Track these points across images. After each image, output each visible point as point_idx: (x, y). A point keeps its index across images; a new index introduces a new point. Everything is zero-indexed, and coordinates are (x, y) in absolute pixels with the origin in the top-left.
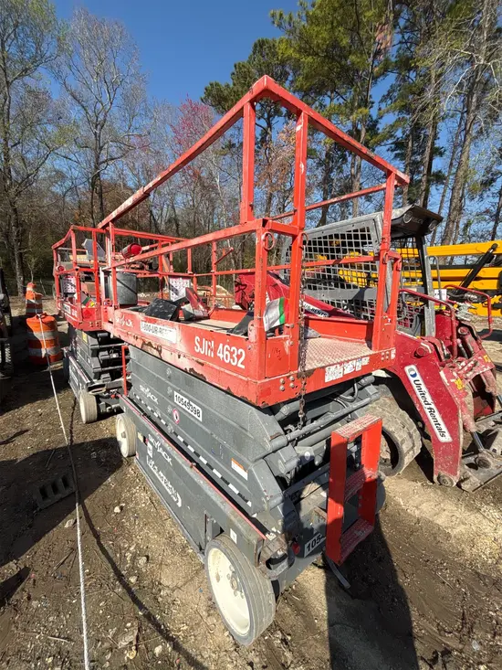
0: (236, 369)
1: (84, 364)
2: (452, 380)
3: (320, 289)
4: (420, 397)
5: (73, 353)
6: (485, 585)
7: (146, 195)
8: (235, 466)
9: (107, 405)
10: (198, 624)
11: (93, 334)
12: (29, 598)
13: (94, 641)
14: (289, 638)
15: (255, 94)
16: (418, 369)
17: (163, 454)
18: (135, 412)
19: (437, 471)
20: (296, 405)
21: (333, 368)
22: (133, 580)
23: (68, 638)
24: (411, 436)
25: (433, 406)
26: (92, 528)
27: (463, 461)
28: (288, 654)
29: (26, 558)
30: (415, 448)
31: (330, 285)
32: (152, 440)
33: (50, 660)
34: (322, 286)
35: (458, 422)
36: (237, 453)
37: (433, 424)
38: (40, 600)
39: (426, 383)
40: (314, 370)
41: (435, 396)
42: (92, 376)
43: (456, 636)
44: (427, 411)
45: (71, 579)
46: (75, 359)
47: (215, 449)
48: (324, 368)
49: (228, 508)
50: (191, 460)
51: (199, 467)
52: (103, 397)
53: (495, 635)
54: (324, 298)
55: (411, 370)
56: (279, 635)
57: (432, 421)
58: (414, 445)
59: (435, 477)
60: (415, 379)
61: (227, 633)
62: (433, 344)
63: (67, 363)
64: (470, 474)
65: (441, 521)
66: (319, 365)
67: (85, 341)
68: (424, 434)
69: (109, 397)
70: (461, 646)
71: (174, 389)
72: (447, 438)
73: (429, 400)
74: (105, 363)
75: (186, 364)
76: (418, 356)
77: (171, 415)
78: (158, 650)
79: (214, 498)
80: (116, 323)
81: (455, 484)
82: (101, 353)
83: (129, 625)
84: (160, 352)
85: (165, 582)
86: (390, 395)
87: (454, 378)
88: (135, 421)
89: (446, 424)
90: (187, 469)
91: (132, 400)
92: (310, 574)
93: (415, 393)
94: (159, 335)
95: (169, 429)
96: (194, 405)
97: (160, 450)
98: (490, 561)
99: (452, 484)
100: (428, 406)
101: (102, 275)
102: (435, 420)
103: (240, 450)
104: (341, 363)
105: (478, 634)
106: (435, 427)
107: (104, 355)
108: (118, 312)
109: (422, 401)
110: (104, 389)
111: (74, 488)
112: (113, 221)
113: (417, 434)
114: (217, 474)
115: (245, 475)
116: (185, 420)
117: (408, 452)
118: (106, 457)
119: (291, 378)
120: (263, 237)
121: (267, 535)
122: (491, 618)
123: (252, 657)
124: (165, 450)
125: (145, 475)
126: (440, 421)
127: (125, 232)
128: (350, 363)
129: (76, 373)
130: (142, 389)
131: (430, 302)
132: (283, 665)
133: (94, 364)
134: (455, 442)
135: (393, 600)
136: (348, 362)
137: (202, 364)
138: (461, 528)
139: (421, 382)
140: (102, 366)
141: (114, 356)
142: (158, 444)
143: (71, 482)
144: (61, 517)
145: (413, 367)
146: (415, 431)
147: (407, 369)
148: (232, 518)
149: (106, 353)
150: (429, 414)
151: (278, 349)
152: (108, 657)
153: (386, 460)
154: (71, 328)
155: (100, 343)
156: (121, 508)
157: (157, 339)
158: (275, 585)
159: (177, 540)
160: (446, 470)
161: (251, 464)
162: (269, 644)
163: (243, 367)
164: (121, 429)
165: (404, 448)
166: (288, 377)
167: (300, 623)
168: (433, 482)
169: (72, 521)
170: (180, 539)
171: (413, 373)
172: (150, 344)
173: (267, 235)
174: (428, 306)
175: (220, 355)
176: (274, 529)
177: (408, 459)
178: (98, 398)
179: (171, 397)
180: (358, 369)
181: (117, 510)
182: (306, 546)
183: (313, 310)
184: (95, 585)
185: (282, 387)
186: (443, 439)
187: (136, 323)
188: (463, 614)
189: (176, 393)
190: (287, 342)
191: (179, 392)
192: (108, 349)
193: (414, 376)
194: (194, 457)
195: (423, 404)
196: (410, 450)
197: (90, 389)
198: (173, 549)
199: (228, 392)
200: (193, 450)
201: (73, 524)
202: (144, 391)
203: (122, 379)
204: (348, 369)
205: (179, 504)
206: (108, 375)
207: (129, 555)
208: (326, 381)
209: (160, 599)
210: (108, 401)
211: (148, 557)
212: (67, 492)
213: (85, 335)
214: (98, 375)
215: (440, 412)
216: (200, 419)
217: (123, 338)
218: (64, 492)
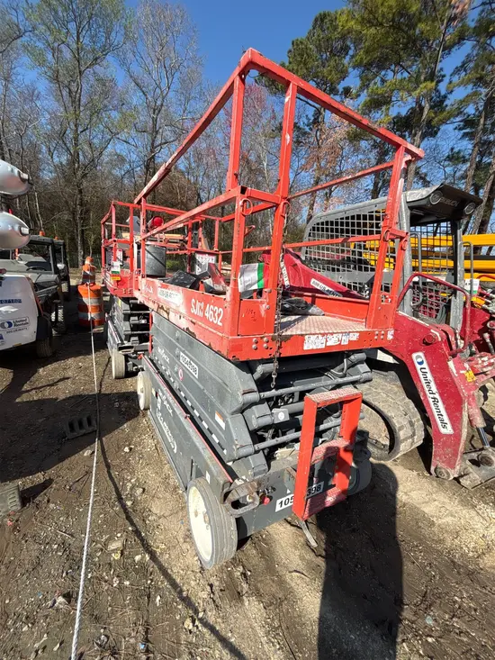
0: (216, 327)
1: (118, 326)
2: (462, 372)
3: (338, 270)
4: (425, 385)
5: (112, 318)
6: (458, 572)
7: (168, 171)
8: (218, 418)
9: (134, 365)
10: (174, 547)
11: (126, 300)
12: (48, 501)
13: (92, 541)
14: (249, 573)
15: (242, 66)
16: (425, 356)
17: (168, 406)
18: (151, 370)
19: (436, 462)
20: (272, 367)
21: (313, 337)
22: (129, 503)
23: (72, 535)
24: (412, 424)
25: (437, 396)
26: (105, 459)
27: (465, 456)
28: (245, 586)
29: (51, 472)
30: (416, 437)
31: (349, 267)
32: (161, 394)
33: (56, 547)
34: (341, 268)
35: (461, 414)
36: (220, 407)
37: (436, 414)
38: (56, 504)
39: (432, 371)
40: (292, 336)
41: (440, 385)
42: (123, 337)
43: (411, 608)
44: (431, 400)
45: (82, 494)
46: (113, 323)
47: (206, 403)
48: (302, 335)
49: (207, 453)
50: (186, 411)
51: (192, 418)
52: (131, 357)
53: (454, 616)
54: (341, 280)
55: (418, 357)
56: (241, 569)
57: (434, 411)
58: (414, 434)
59: (432, 468)
60: (422, 366)
61: (196, 558)
62: (445, 332)
63: (106, 327)
64: (471, 470)
65: (428, 509)
66: (299, 332)
67: (121, 307)
68: (427, 420)
69: (136, 358)
70: (414, 618)
71: (181, 350)
72: (448, 430)
73: (434, 388)
74: (135, 327)
75: (184, 324)
76: (427, 344)
77: (177, 373)
78: (138, 558)
79: (197, 444)
80: (146, 291)
81: (452, 478)
82: (132, 318)
83: (119, 535)
84: (168, 314)
85: (154, 510)
86: (399, 383)
87: (465, 369)
88: (152, 378)
89: (449, 415)
90: (182, 419)
91: (152, 361)
92: (281, 528)
93: (420, 381)
94: (169, 299)
95: (175, 386)
96: (193, 364)
97: (165, 403)
98: (471, 554)
99: (449, 476)
100: (432, 396)
101: (135, 246)
102: (438, 410)
103: (222, 403)
104: (323, 335)
105: (435, 611)
106: (437, 417)
107: (134, 320)
108: (144, 281)
109: (426, 389)
110: (132, 350)
111: (95, 427)
112: (145, 196)
113: (419, 423)
114: (205, 425)
115: (223, 425)
116: (187, 379)
117: (406, 439)
118: (127, 407)
119: (265, 339)
120: (241, 203)
121: (236, 481)
122: (455, 602)
123: (213, 580)
124: (168, 402)
125: (155, 427)
126: (443, 412)
127: (156, 208)
128: (334, 335)
129: (112, 335)
130: (159, 350)
131: (458, 292)
132: (239, 593)
133: (125, 327)
134: (457, 436)
135: (357, 566)
136: (332, 334)
137: (194, 324)
138: (449, 519)
139: (427, 370)
140: (132, 330)
141: (143, 322)
142: (164, 398)
143: (94, 422)
144: (83, 448)
145: (421, 354)
146: (418, 421)
147: (414, 355)
148: (208, 461)
149: (136, 318)
150: (432, 404)
151: (254, 312)
152: (99, 554)
153: (384, 446)
154: (111, 296)
155: (131, 309)
156: (131, 449)
158: (239, 521)
159: (171, 482)
160: (443, 462)
161: (227, 415)
162: (230, 574)
163: (220, 324)
164: (141, 385)
165: (402, 434)
166: (262, 338)
167: (262, 564)
168: (431, 474)
169: (90, 452)
170: (175, 480)
171: (420, 360)
172: (162, 308)
173: (245, 201)
174: (455, 296)
175: (206, 315)
176: (244, 477)
177: (404, 447)
178: (127, 357)
179: (178, 357)
180: (345, 342)
181: (127, 449)
182: (279, 501)
183: (328, 291)
184: (101, 501)
185: (254, 346)
186: (443, 431)
187: (155, 291)
188: (426, 592)
189: (182, 354)
190: (264, 306)
191: (183, 352)
192: (138, 315)
193: (421, 363)
194: (190, 410)
195: (427, 393)
196: (409, 438)
197: (120, 349)
198: (166, 487)
199: (210, 347)
200: (190, 404)
201: (91, 454)
202: (161, 353)
203: (148, 344)
204: (333, 341)
205: (175, 451)
206: (136, 338)
207: (129, 485)
208: (305, 348)
209: (147, 522)
210: (135, 361)
211: (144, 489)
212: (91, 429)
213: (120, 301)
214: (128, 338)
215: (444, 403)
216: (197, 376)
217: (146, 304)
218: (87, 429)
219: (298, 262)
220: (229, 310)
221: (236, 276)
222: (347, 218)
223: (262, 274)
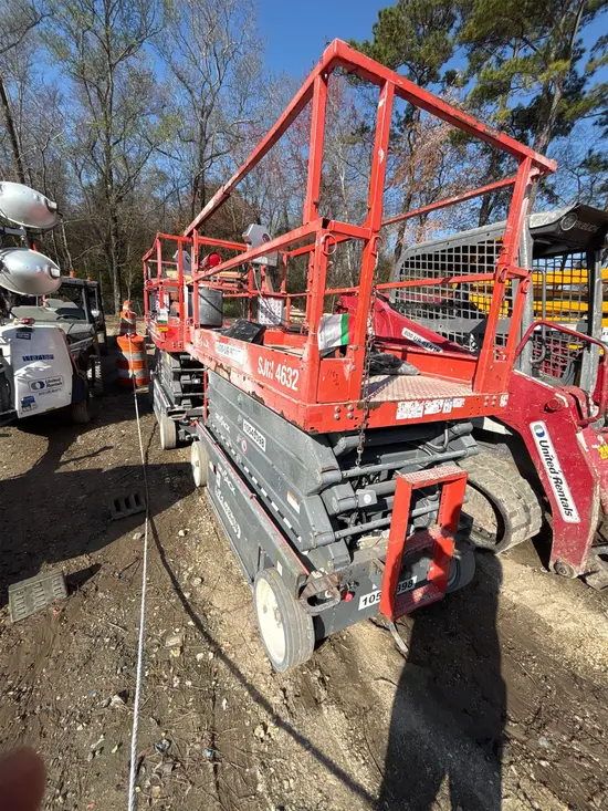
0: (290, 392)
1: (166, 387)
2: (595, 446)
3: (437, 317)
4: (545, 462)
5: (158, 376)
6: (580, 688)
7: (227, 195)
8: (290, 499)
9: (187, 433)
10: (241, 646)
11: (176, 355)
12: (97, 589)
13: (147, 636)
14: (328, 679)
15: (325, 63)
16: (547, 426)
17: (229, 483)
18: (208, 439)
19: (555, 556)
20: (356, 440)
21: (408, 405)
22: (187, 595)
23: (125, 628)
24: (527, 509)
25: (561, 476)
26: (158, 543)
27: (594, 550)
28: (324, 693)
29: (97, 555)
30: (531, 526)
31: (451, 313)
32: (220, 469)
33: (108, 640)
34: (440, 314)
35: (591, 499)
36: (293, 486)
37: (558, 498)
38: (105, 593)
39: (554, 444)
40: (382, 403)
41: (565, 463)
42: (173, 400)
43: (521, 727)
44: (552, 481)
45: (134, 582)
46: (160, 382)
47: (275, 481)
48: (395, 402)
49: (278, 540)
50: (253, 490)
51: (259, 499)
52: (182, 424)
53: (573, 738)
54: (441, 330)
55: (538, 428)
56: (318, 673)
57: (557, 494)
58: (529, 522)
59: (551, 564)
60: (542, 439)
61: (266, 659)
62: (574, 396)
63: (152, 387)
64: (601, 567)
65: (545, 613)
66: (390, 399)
67: (169, 364)
68: (546, 507)
69: (188, 424)
70: (524, 738)
71: (244, 418)
72: (574, 518)
73: (557, 465)
74: (187, 388)
75: (249, 386)
76: (550, 410)
77: (240, 444)
78: (199, 656)
79: (267, 530)
80: (199, 345)
81: (576, 575)
82: (183, 378)
83: (177, 630)
84: (229, 374)
85: (215, 603)
86: (511, 459)
87: (598, 442)
88: (209, 449)
89: (575, 500)
90: (247, 499)
91: (208, 429)
92: (365, 629)
93: (539, 457)
94: (230, 356)
95: (238, 460)
96: (259, 434)
97: (226, 479)
98: (597, 667)
99: (572, 573)
100: (554, 475)
101: (186, 289)
102: (562, 493)
103: (295, 482)
104: (420, 401)
105: (551, 732)
106: (559, 502)
107: (186, 379)
108: (198, 332)
109: (547, 467)
110: (184, 416)
111: (144, 506)
112: (197, 227)
113: (536, 509)
114: (274, 507)
115: (297, 508)
116: (252, 452)
117: (519, 528)
118: (178, 481)
119: (349, 407)
120: (322, 239)
121: (313, 573)
122: (576, 722)
123: (286, 684)
124: (230, 479)
125: (213, 506)
126: (568, 495)
127: (209, 241)
128: (434, 402)
129: (159, 397)
130: (217, 417)
131: (593, 345)
132: (316, 700)
133: (175, 388)
134: (585, 525)
135: (455, 676)
136: (431, 400)
137: (262, 387)
138: (572, 625)
139: (549, 443)
140: (184, 391)
141: (196, 381)
142: (225, 473)
143: (143, 500)
144: (130, 529)
145: (541, 423)
146: (534, 505)
147: (533, 425)
148: (280, 550)
149: (188, 377)
150: (553, 485)
151: (337, 373)
152: (156, 650)
153: (491, 535)
154: (157, 350)
155: (182, 366)
156: (186, 533)
157: (228, 360)
158: (317, 620)
159: (234, 572)
160: (566, 556)
161: (303, 497)
162: (306, 679)
163: (296, 389)
164: (195, 455)
165: (514, 522)
166: (345, 406)
167: (342, 669)
168: (549, 570)
169: (140, 535)
170: (238, 570)
171: (540, 431)
172: (221, 366)
173: (327, 237)
174: (589, 350)
175: (278, 376)
176: (322, 570)
177: (516, 538)
178: (178, 424)
179: (241, 425)
180: (447, 410)
181: (181, 533)
182: (362, 598)
183: (424, 343)
184: (155, 591)
185: (336, 415)
186: (567, 519)
187: (212, 346)
188: (540, 709)
189: (245, 422)
190: (348, 366)
191: (247, 420)
192: (190, 374)
193: (541, 435)
194: (256, 488)
195: (548, 471)
196: (523, 526)
197: (170, 414)
198: (229, 578)
199: (282, 415)
200: (256, 482)
201: (140, 536)
202: (219, 420)
203: (203, 408)
204: (432, 409)
205: (239, 536)
206: (188, 401)
207: (186, 575)
208: (398, 418)
209: (209, 617)
210: (187, 428)
211: (203, 580)
212: (139, 509)
213: (168, 356)
214: (179, 400)
215: (569, 484)
216: (264, 449)
217: (201, 360)
218: (135, 509)
219: (386, 306)
220: (306, 372)
221: (315, 330)
222: (450, 250)
223: (346, 328)
